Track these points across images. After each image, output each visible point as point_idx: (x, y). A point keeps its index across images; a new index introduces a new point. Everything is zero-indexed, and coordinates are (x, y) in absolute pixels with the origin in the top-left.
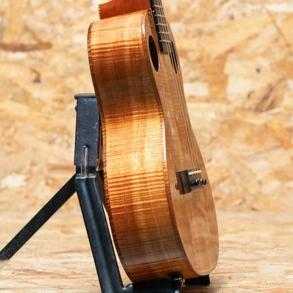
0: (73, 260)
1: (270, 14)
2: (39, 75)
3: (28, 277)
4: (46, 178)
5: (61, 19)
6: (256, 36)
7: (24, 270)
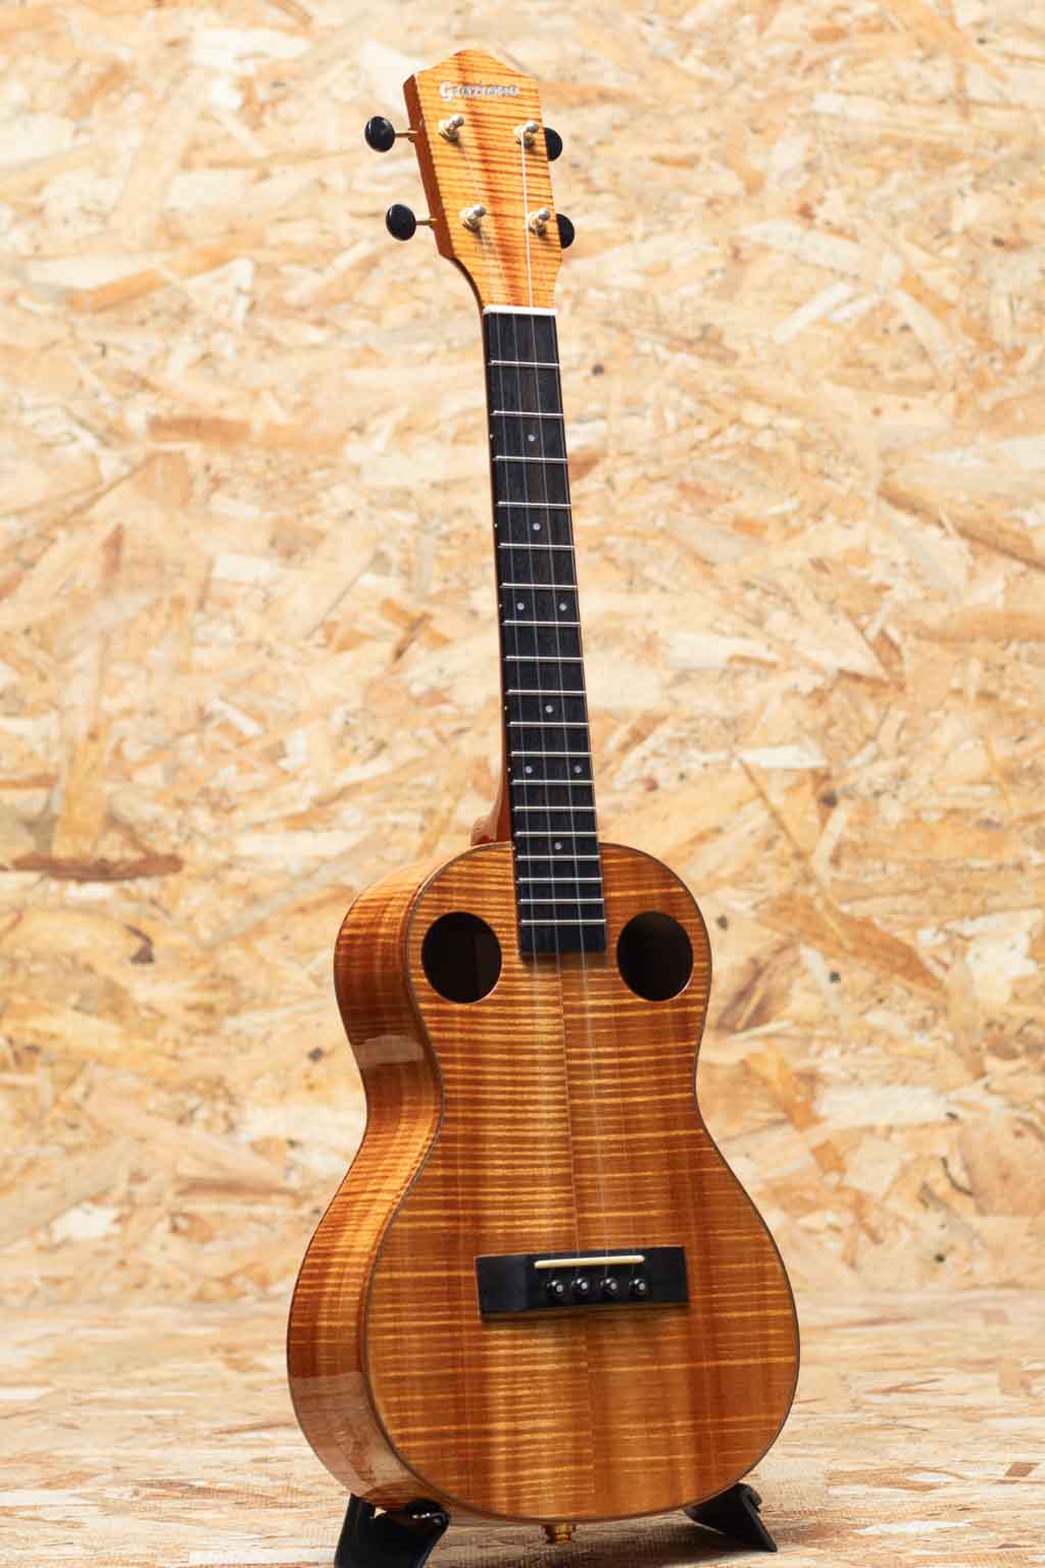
0: (279, 1452)
1: (747, 770)
2: (148, 940)
3: (178, 1504)
4: (173, 1215)
5: (205, 792)
6: (718, 831)
7: (162, 1484)
